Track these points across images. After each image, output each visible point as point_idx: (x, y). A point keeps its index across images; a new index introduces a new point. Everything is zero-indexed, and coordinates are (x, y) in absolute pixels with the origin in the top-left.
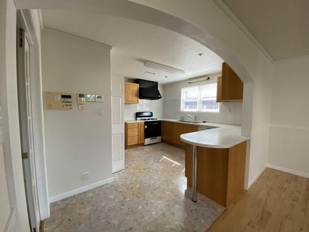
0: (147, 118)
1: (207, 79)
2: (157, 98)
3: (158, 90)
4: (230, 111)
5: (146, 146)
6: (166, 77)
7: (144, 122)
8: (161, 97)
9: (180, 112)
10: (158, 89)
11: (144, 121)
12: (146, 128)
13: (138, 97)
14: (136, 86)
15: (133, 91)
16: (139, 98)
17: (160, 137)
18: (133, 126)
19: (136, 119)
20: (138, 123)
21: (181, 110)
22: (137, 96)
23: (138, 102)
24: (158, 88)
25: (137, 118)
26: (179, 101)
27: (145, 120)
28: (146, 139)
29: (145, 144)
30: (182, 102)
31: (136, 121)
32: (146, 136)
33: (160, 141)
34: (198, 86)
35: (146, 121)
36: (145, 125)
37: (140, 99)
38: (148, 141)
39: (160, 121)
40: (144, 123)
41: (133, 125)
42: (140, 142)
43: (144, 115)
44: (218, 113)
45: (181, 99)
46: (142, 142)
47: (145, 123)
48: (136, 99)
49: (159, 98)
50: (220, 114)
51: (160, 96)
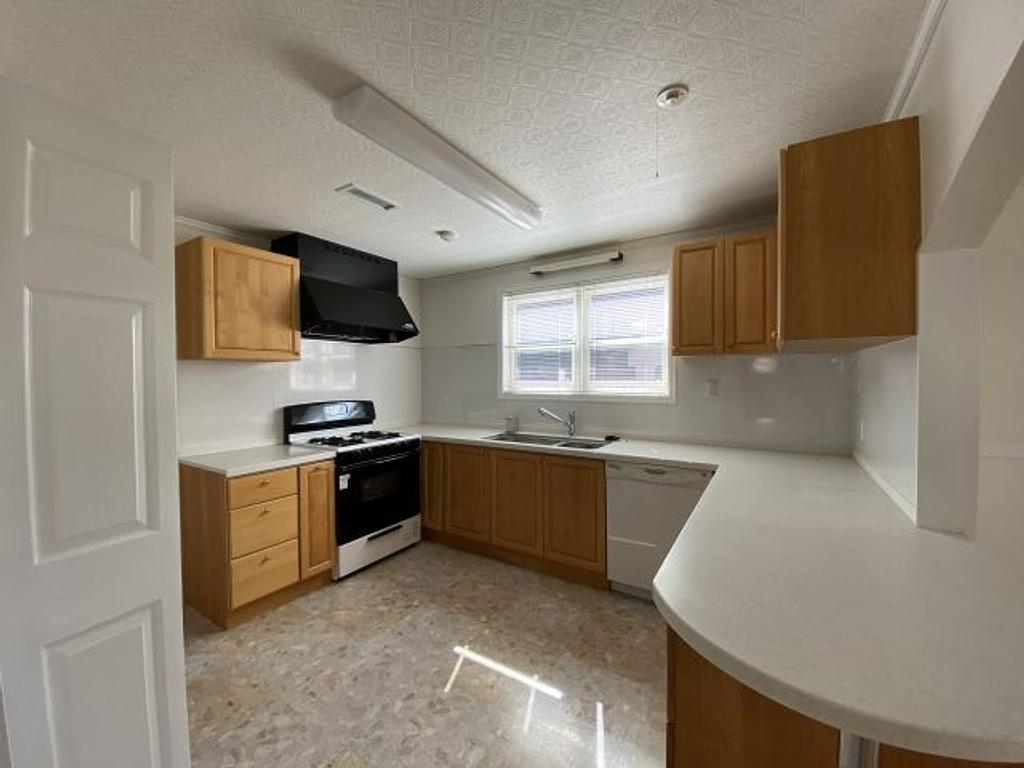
0: (344, 433)
1: (614, 260)
2: (392, 338)
3: (399, 298)
4: (715, 392)
5: (350, 583)
6: (441, 233)
7: (333, 454)
8: (413, 333)
9: (500, 397)
10: (400, 295)
11: (331, 453)
12: (344, 484)
13: (291, 326)
14: (286, 271)
15: (265, 292)
16: (298, 334)
17: (417, 519)
18: (262, 490)
19: (287, 442)
20: (298, 467)
21: (505, 389)
22: (286, 321)
23: (297, 354)
24: (395, 291)
25: (293, 438)
26: (492, 349)
27: (335, 441)
28: (341, 547)
29: (342, 575)
30: (505, 352)
31: (287, 455)
32: (346, 532)
33: (418, 538)
34: (575, 289)
35: (342, 449)
36: (338, 473)
37: (304, 336)
38: (354, 553)
39: (415, 443)
40: (331, 466)
41: (263, 484)
42: (311, 571)
43: (330, 419)
44: (666, 398)
45: (501, 343)
46: (326, 565)
47: (341, 459)
48: (280, 335)
49: (403, 336)
50: (674, 401)
51: (409, 326)
